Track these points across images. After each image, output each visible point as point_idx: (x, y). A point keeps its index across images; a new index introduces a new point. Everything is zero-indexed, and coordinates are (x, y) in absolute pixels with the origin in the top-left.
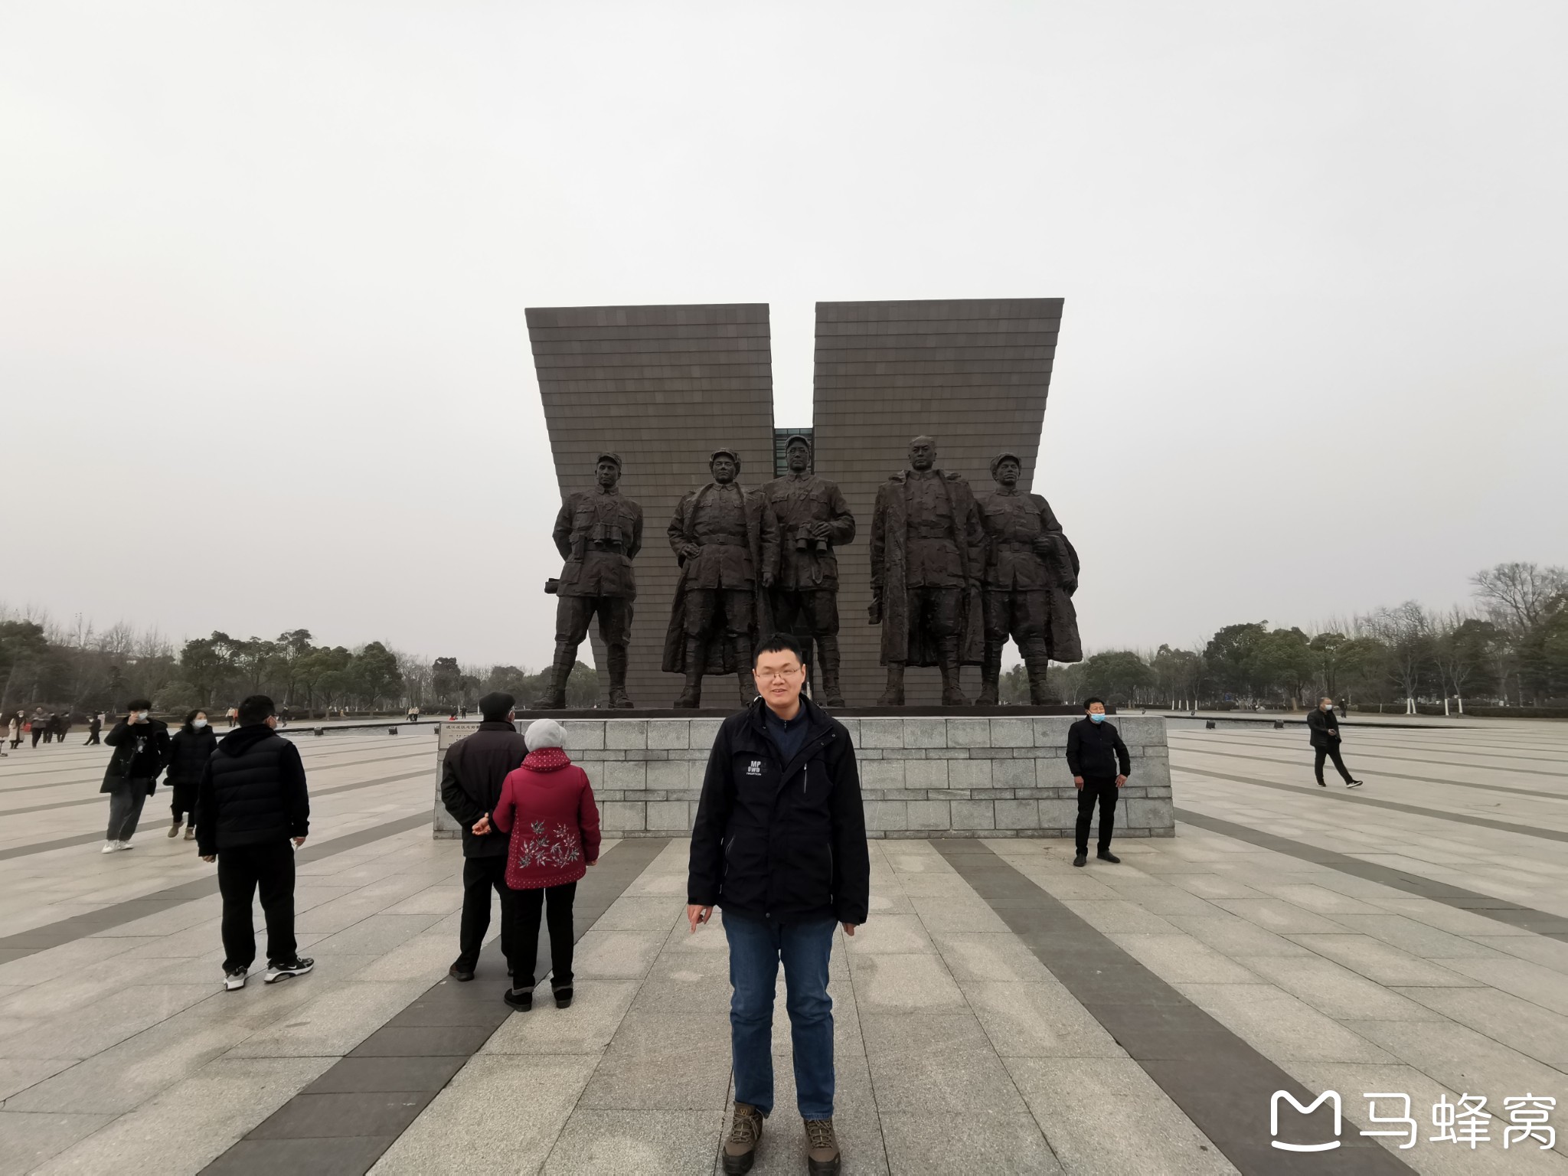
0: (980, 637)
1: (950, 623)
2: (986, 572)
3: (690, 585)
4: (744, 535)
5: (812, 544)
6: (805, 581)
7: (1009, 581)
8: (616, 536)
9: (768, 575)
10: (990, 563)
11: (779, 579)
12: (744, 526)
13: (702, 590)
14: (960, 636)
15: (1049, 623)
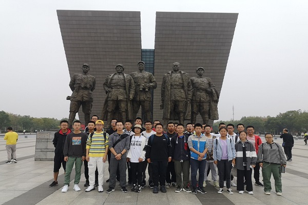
0: (190, 113)
1: (182, 110)
2: (192, 97)
3: (109, 99)
4: (125, 86)
5: (144, 89)
6: (142, 98)
7: (199, 100)
8: (88, 86)
9: (131, 97)
10: (193, 95)
11: (134, 98)
12: (125, 84)
13: (113, 100)
14: (185, 113)
15: (209, 110)
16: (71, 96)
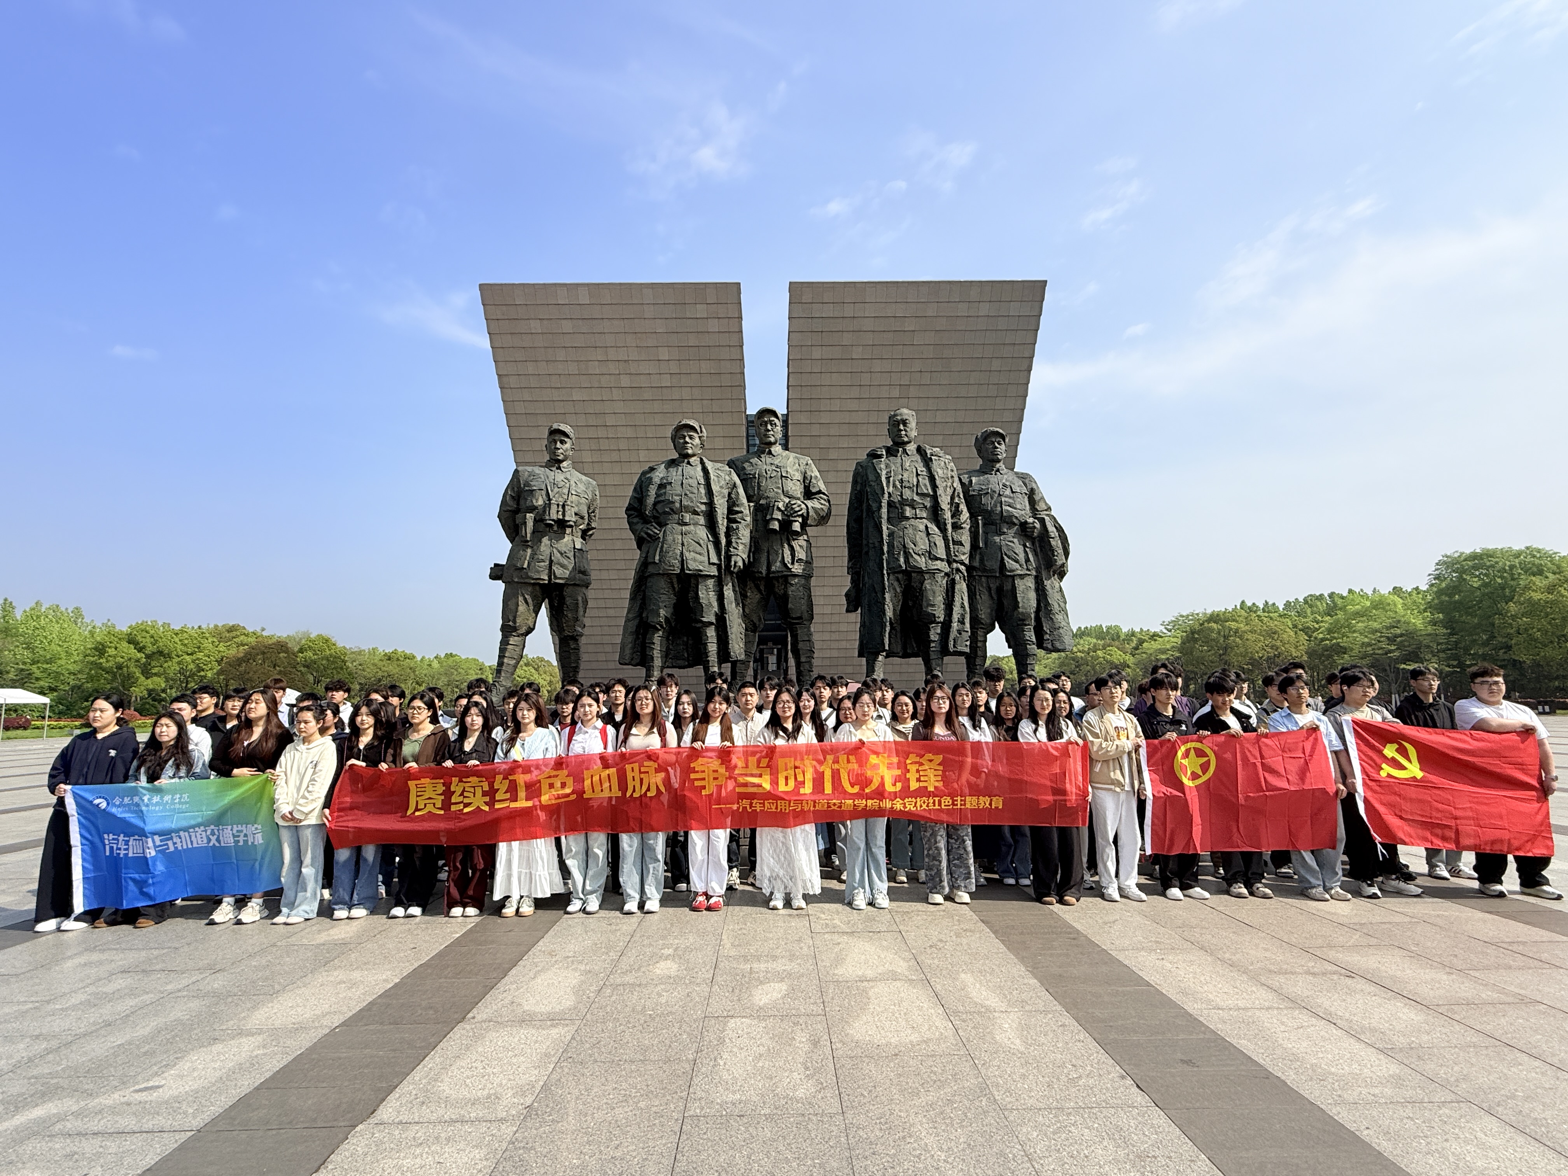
0: (967, 626)
1: (933, 610)
3: (651, 570)
4: (711, 513)
5: (785, 524)
9: (736, 558)
11: (749, 563)
12: (712, 503)
13: (667, 575)
15: (1039, 610)
16: (504, 562)
